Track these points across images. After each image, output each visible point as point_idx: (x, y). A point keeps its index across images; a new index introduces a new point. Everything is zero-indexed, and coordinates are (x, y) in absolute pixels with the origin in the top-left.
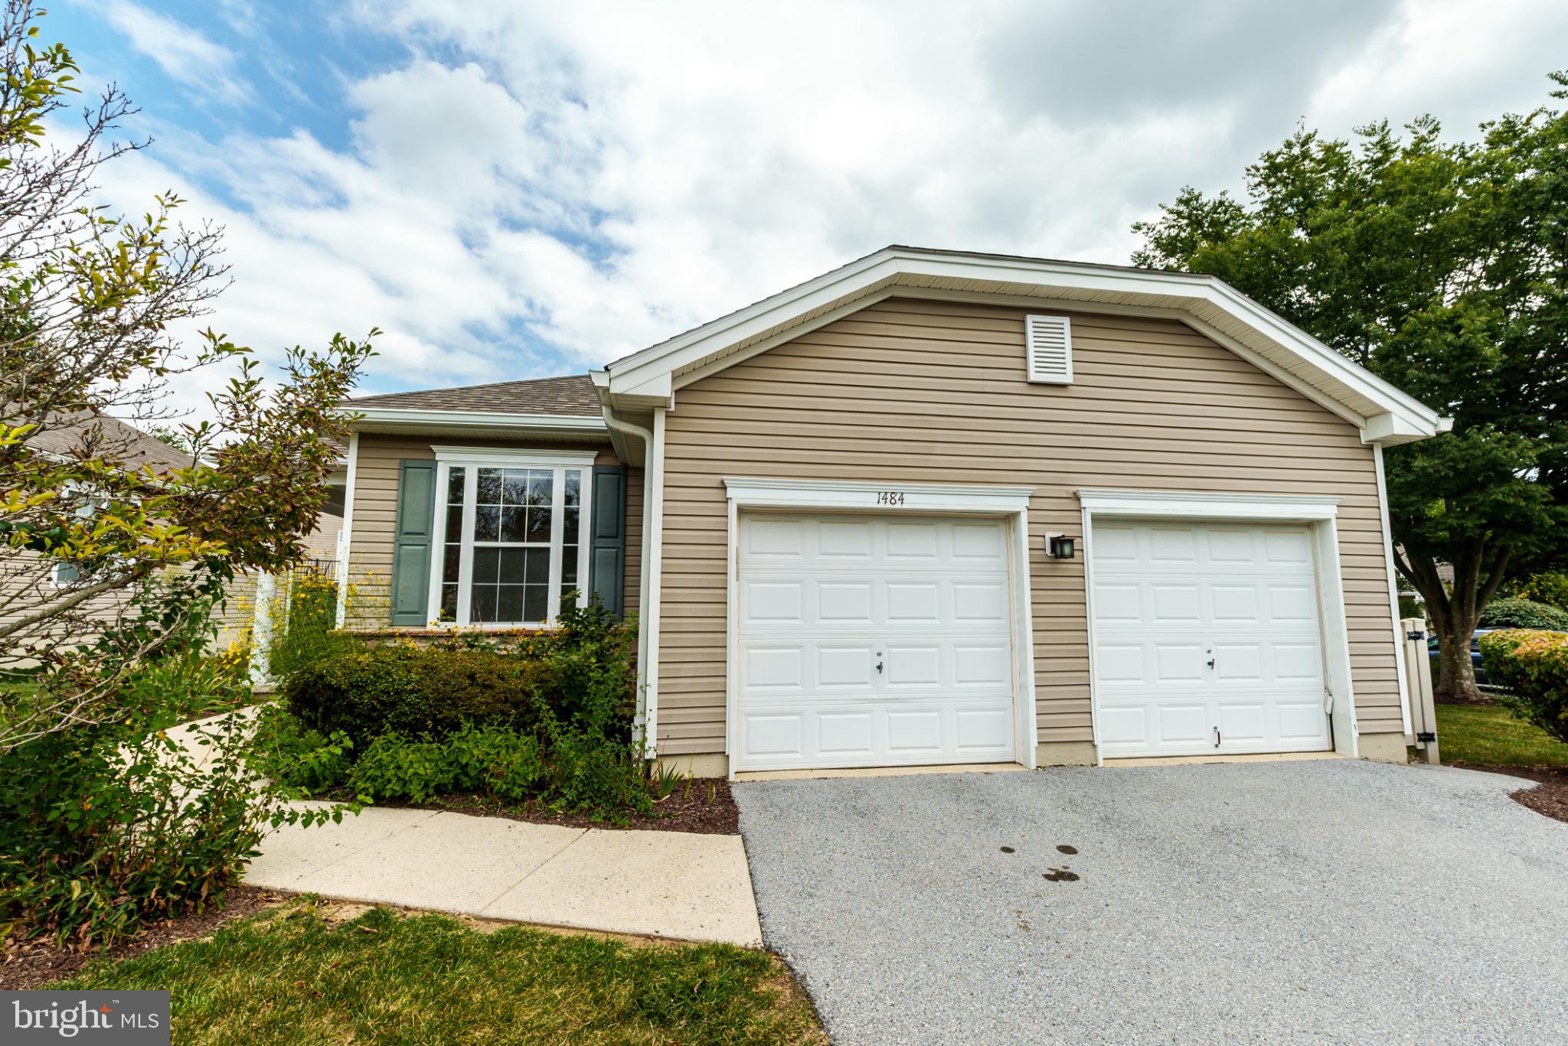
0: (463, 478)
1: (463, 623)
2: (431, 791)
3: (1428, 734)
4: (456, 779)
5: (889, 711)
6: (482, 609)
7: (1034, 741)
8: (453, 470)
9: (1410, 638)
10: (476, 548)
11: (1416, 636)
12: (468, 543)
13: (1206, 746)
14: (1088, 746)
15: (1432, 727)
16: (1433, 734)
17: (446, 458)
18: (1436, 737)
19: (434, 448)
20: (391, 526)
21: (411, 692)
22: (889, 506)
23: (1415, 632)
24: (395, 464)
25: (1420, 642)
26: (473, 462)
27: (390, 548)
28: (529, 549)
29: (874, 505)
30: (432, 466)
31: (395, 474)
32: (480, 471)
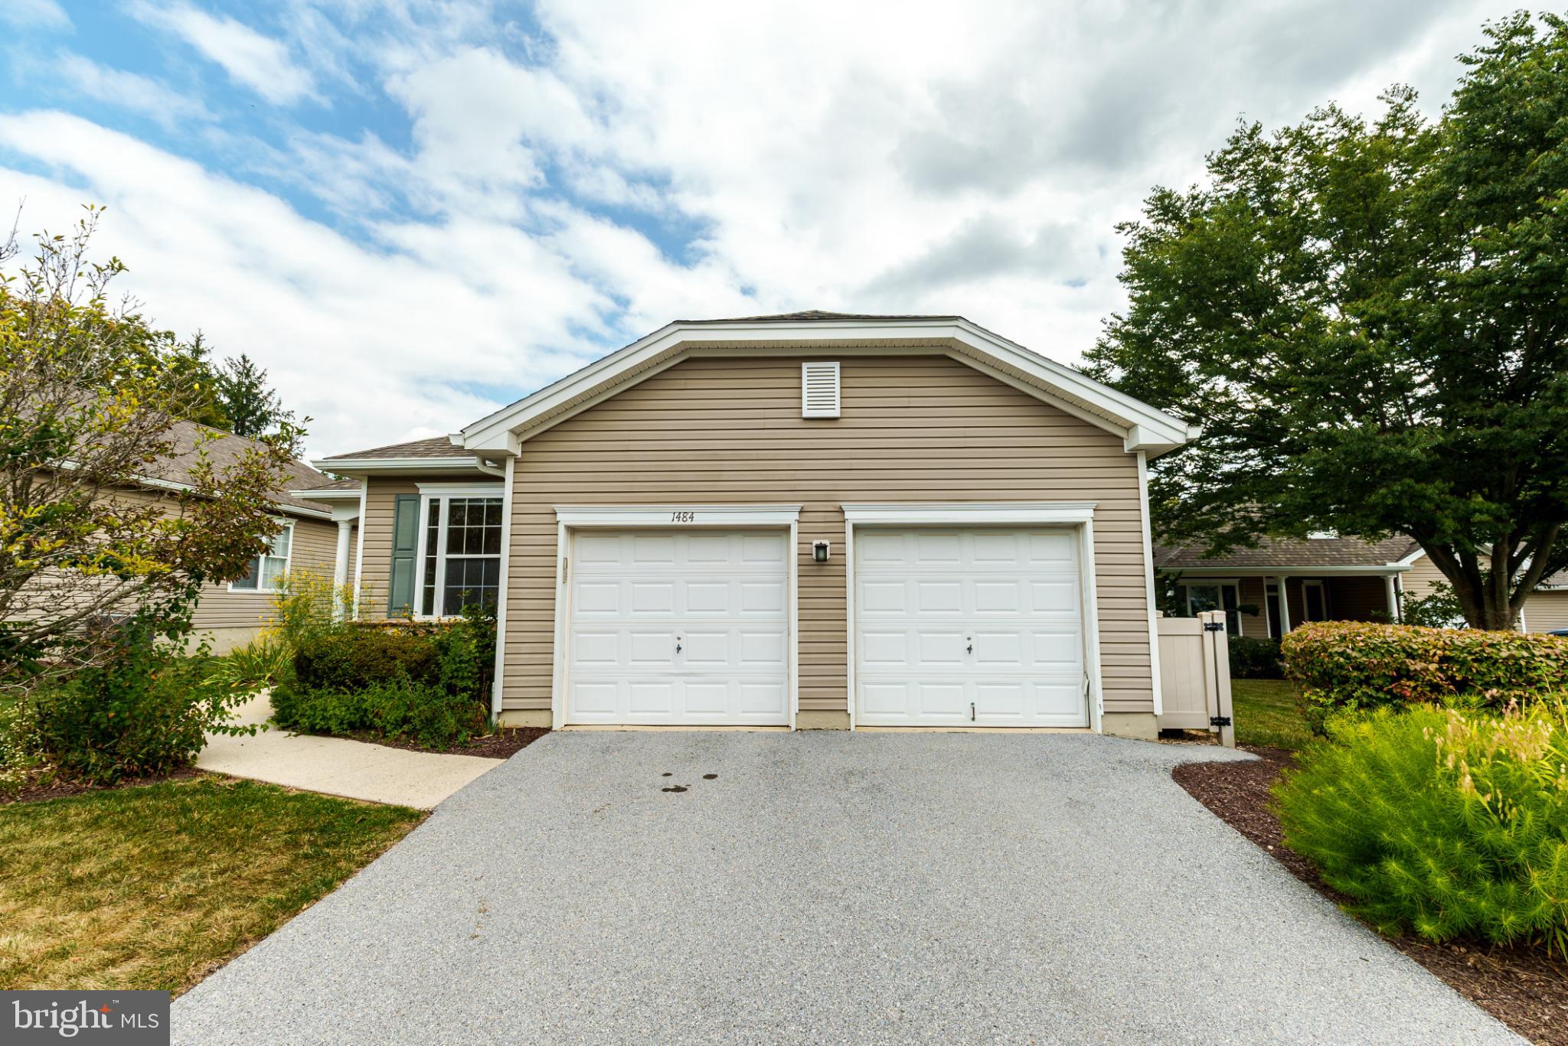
0: (438, 507)
1: (438, 616)
2: (345, 727)
3: (1223, 719)
5: (687, 683)
6: (451, 607)
7: (795, 708)
8: (432, 501)
9: (1207, 629)
10: (447, 559)
11: (1214, 627)
12: (442, 556)
13: (963, 719)
14: (843, 714)
15: (1227, 711)
16: (1228, 719)
17: (427, 492)
18: (1231, 721)
19: (418, 485)
20: (389, 544)
21: (346, 661)
22: (681, 523)
23: (1213, 624)
24: (392, 498)
25: (1218, 633)
26: (446, 494)
27: (388, 560)
28: (486, 559)
29: (670, 523)
30: (417, 499)
31: (392, 505)
32: (452, 501)
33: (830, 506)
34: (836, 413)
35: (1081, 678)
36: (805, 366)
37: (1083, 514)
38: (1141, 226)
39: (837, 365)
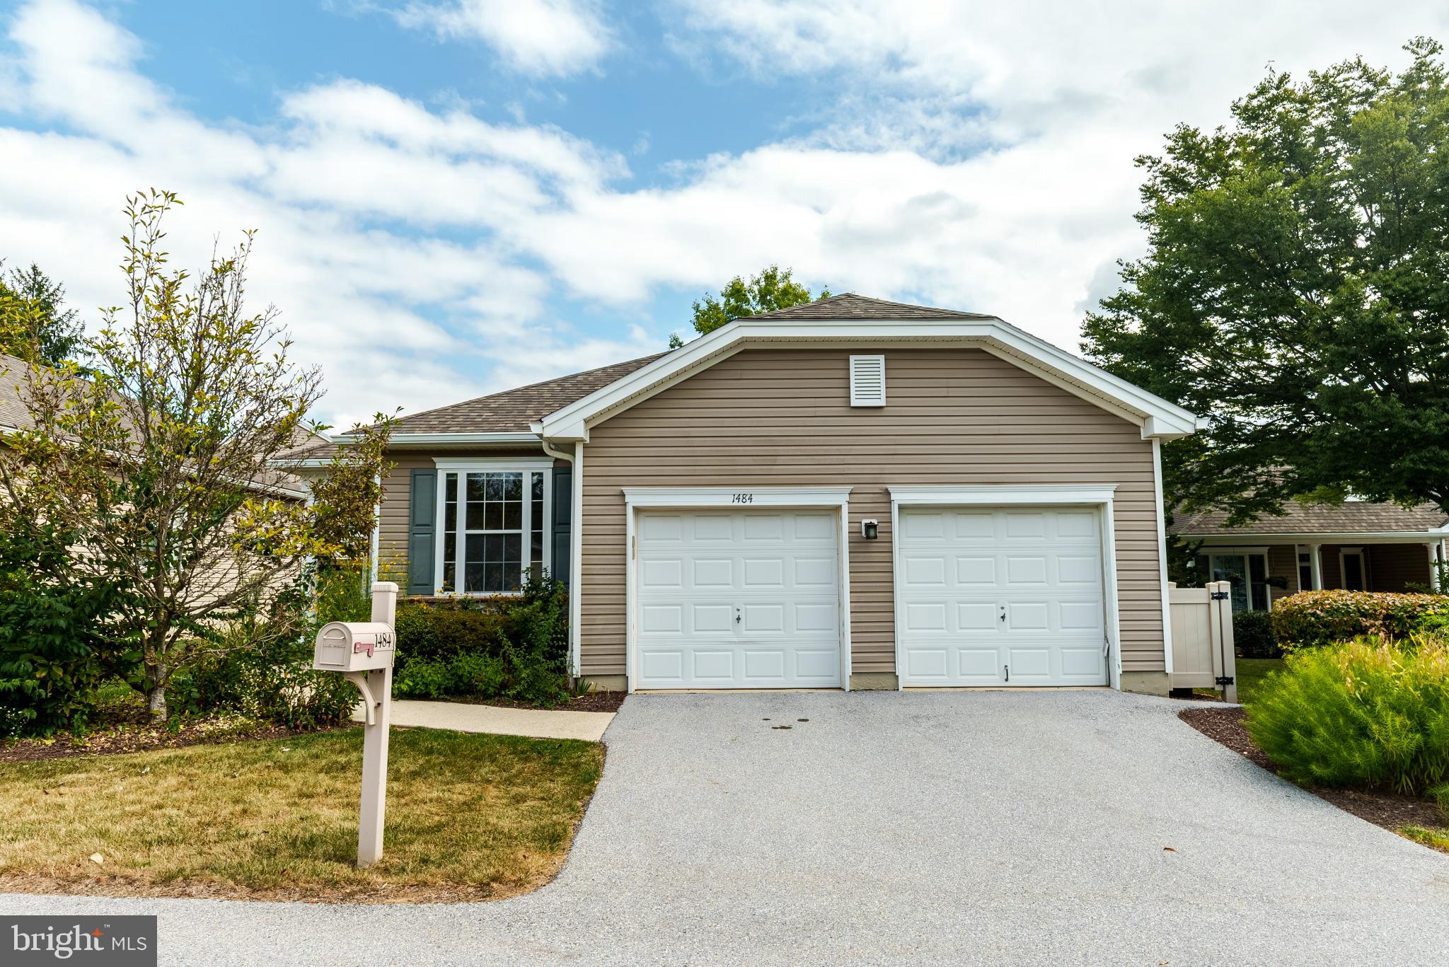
0: (456, 481)
1: (460, 592)
3: (1227, 678)
4: (456, 684)
5: (746, 650)
6: (471, 585)
7: (849, 671)
8: (448, 475)
9: (1213, 598)
10: (467, 535)
11: (1220, 596)
12: (461, 532)
13: (998, 680)
14: (891, 676)
15: (1231, 672)
16: (1232, 678)
17: (444, 467)
18: (1234, 681)
19: (434, 459)
20: (406, 520)
22: (741, 504)
23: (1219, 593)
24: (407, 473)
25: (1223, 601)
26: (462, 469)
27: (405, 536)
28: (506, 535)
29: (731, 504)
30: (433, 474)
31: (407, 481)
32: (469, 475)
33: (876, 488)
34: (882, 403)
35: (1102, 642)
36: (852, 358)
37: (1104, 494)
38: (1163, 162)
39: (882, 358)
